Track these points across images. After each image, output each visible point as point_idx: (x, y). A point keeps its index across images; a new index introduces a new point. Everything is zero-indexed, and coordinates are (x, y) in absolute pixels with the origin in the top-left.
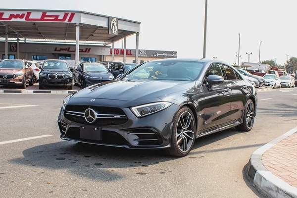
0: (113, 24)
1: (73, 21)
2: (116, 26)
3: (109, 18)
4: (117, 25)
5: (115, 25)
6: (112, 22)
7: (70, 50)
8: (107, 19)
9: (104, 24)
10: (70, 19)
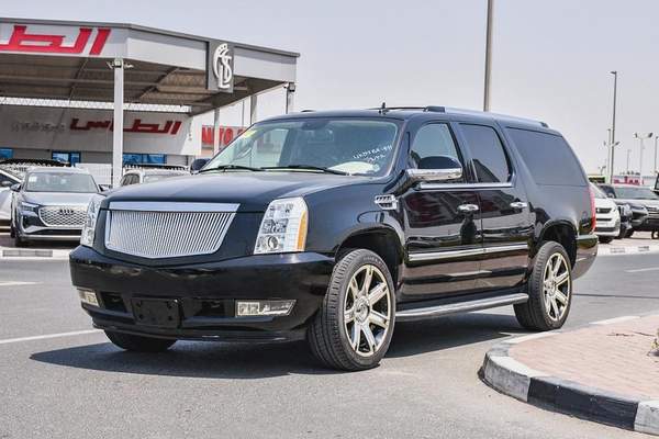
0: (220, 59)
1: (105, 53)
2: (228, 67)
3: (207, 43)
4: (231, 62)
5: (225, 63)
6: (217, 55)
8: (203, 45)
9: (193, 59)
10: (97, 47)
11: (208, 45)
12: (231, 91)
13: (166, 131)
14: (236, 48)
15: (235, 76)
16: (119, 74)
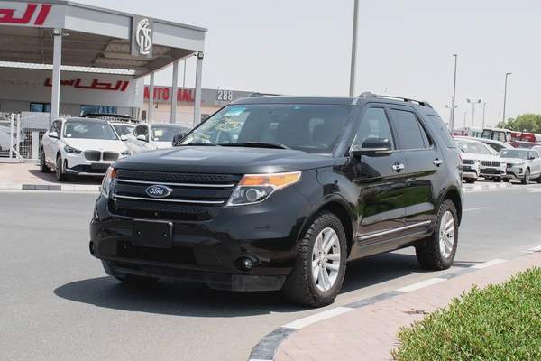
0: (141, 31)
1: (47, 24)
2: (148, 37)
3: (132, 18)
4: (150, 34)
5: (146, 35)
6: (139, 27)
7: (81, 84)
8: (128, 20)
9: (121, 32)
10: (41, 20)
11: (132, 20)
12: (150, 57)
13: (116, 88)
14: (154, 22)
15: (154, 46)
16: (58, 42)
